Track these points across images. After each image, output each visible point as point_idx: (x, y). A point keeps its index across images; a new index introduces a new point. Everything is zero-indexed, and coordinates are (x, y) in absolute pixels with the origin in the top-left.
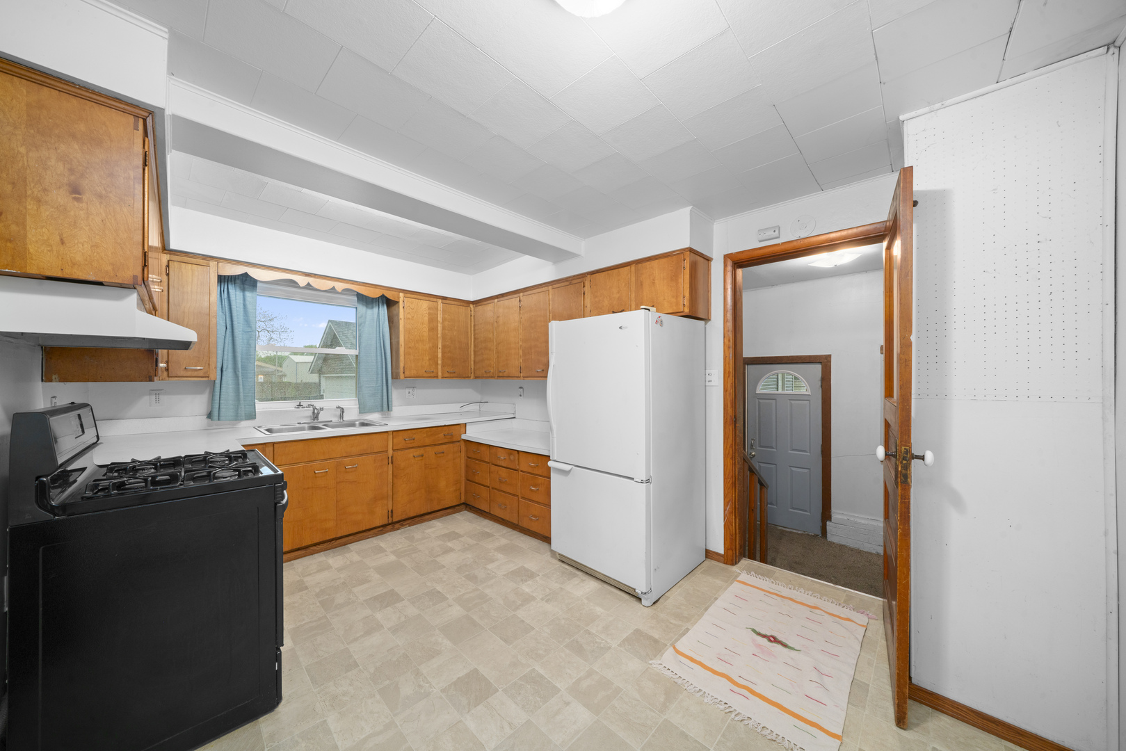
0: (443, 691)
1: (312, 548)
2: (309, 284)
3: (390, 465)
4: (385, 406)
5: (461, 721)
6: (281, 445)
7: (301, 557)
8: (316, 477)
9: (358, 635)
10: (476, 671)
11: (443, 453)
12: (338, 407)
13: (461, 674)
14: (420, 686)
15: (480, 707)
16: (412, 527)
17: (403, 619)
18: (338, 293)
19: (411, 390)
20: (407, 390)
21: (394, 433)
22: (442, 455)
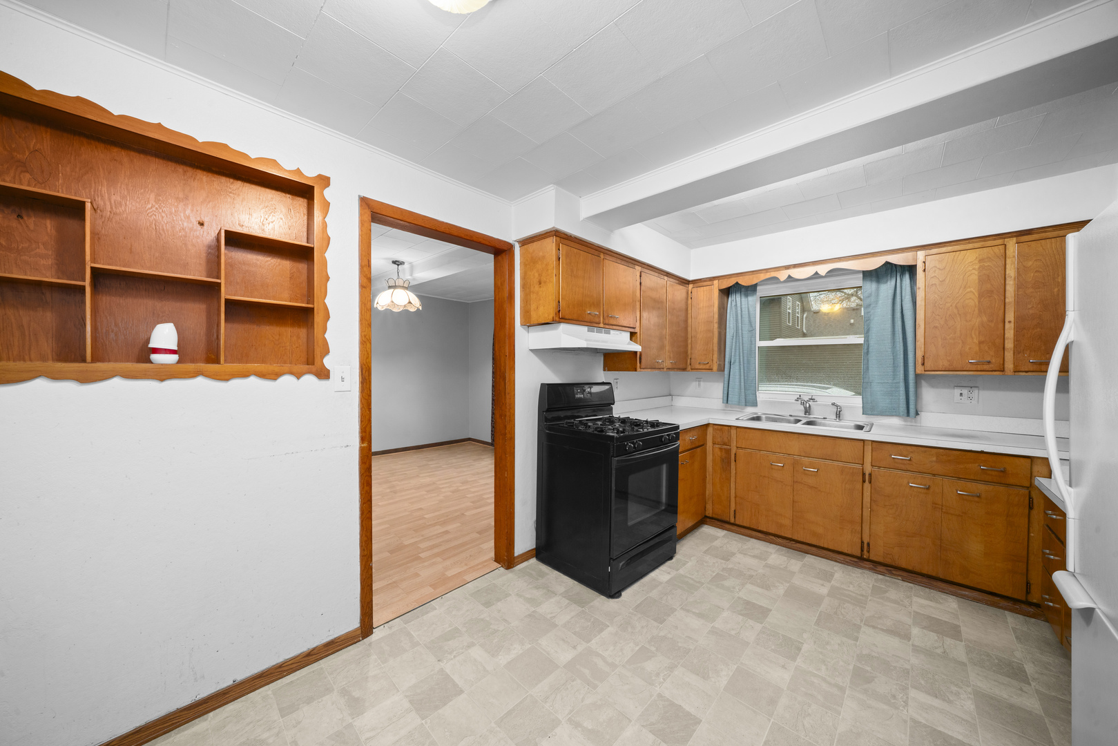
0: (660, 696)
1: (771, 537)
2: (789, 277)
3: (867, 484)
4: (911, 410)
5: (630, 721)
6: (742, 430)
7: (761, 540)
8: (772, 469)
9: (694, 610)
10: (698, 722)
11: (979, 497)
12: (833, 404)
13: (687, 708)
14: (658, 675)
15: (651, 737)
16: (906, 584)
17: (733, 633)
18: (822, 277)
19: (965, 391)
20: (957, 391)
21: (874, 444)
22: (976, 499)
